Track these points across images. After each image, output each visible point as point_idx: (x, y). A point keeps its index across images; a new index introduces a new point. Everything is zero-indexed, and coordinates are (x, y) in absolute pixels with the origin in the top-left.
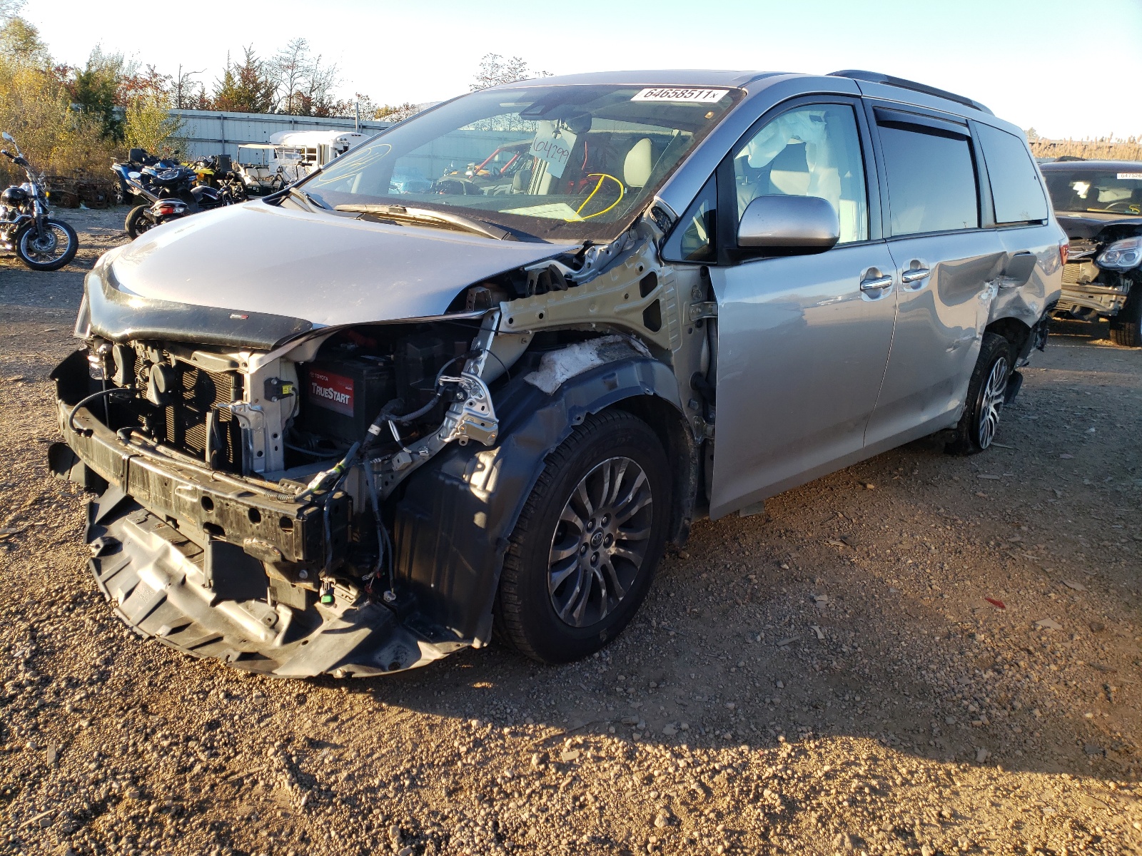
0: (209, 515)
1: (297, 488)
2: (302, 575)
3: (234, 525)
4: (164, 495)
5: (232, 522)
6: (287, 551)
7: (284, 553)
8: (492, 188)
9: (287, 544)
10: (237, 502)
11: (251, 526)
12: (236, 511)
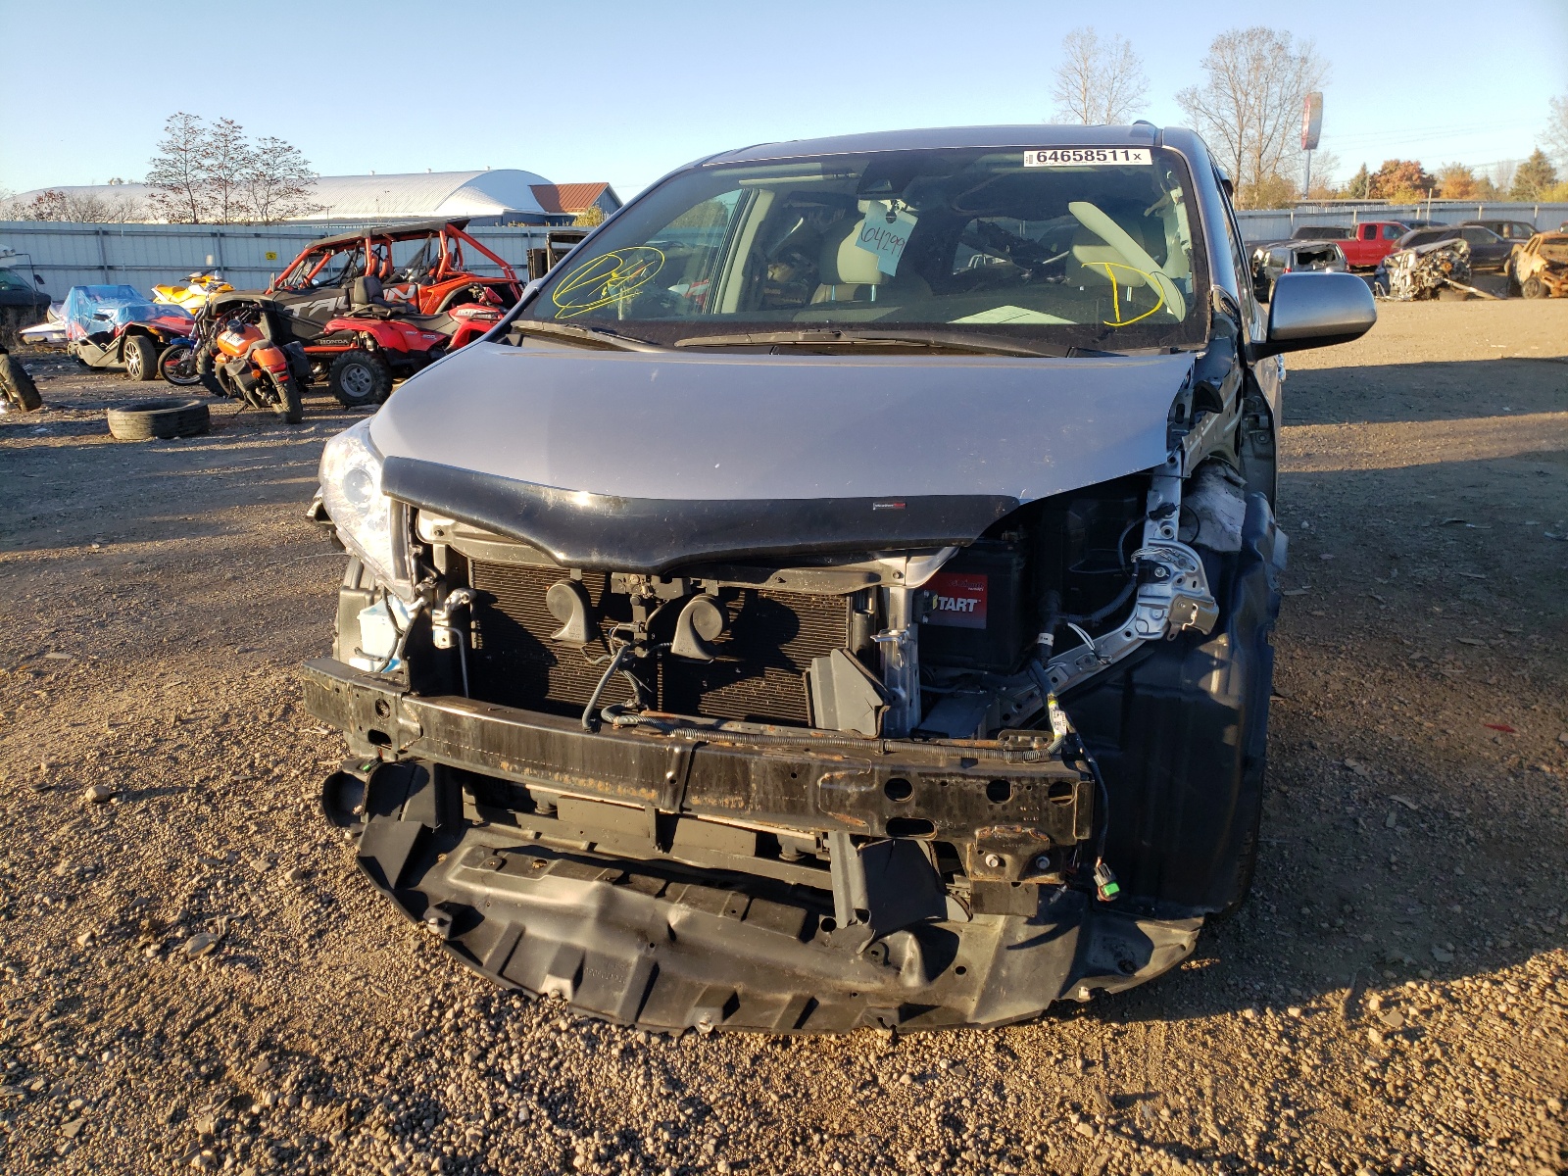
0: (901, 806)
1: (1033, 739)
2: (1043, 866)
3: (956, 812)
4: (790, 793)
5: (950, 809)
6: (1059, 832)
7: (1054, 836)
8: (306, 305)
9: (1060, 821)
10: (964, 776)
11: (991, 807)
12: (961, 790)
